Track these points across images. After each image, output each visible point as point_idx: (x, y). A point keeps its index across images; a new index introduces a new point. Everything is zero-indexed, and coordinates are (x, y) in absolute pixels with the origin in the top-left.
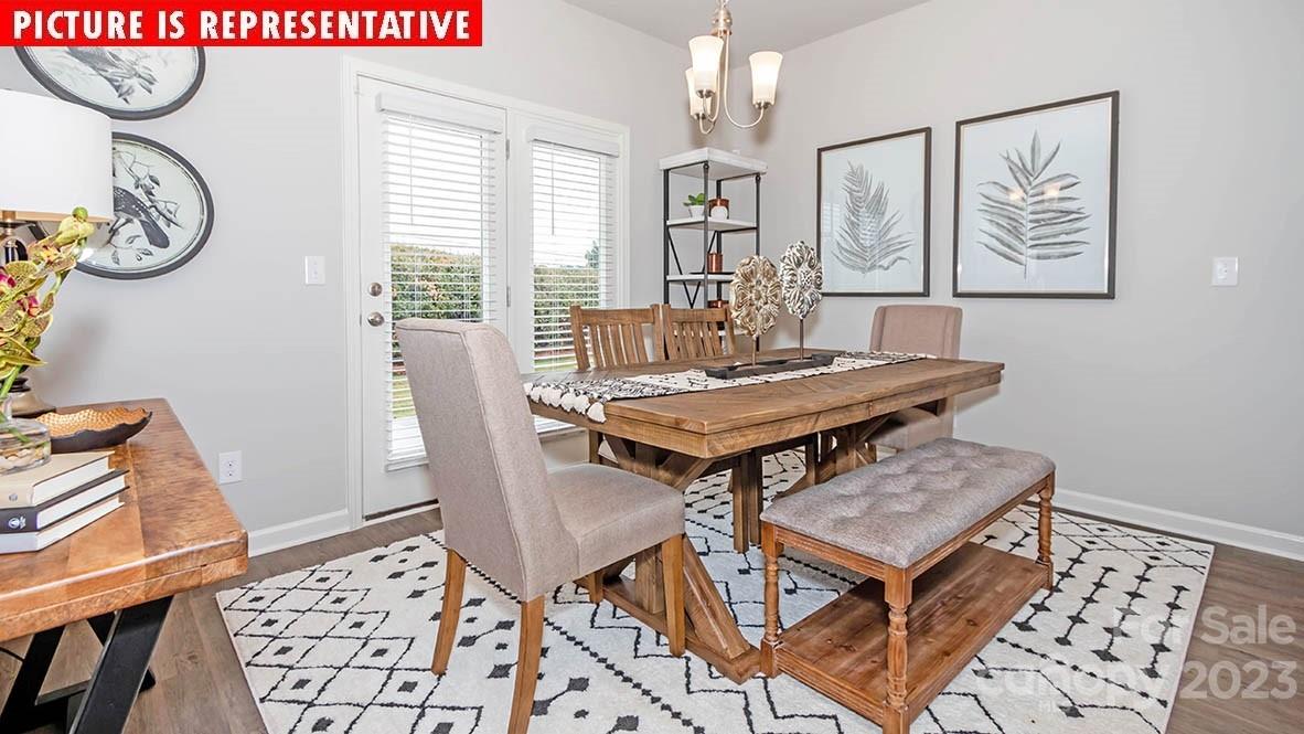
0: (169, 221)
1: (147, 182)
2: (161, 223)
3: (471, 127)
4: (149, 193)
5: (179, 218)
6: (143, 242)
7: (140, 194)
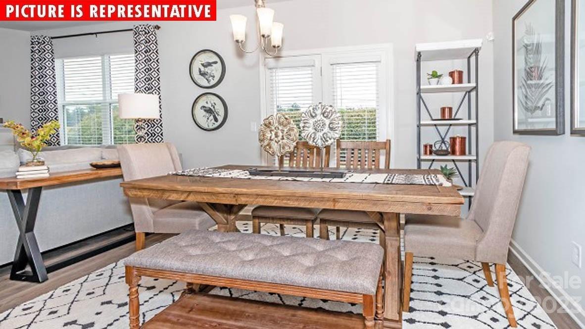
0: (218, 115)
1: (213, 104)
2: (216, 115)
3: (302, 66)
4: (214, 107)
5: (220, 114)
6: (213, 121)
7: (212, 108)
